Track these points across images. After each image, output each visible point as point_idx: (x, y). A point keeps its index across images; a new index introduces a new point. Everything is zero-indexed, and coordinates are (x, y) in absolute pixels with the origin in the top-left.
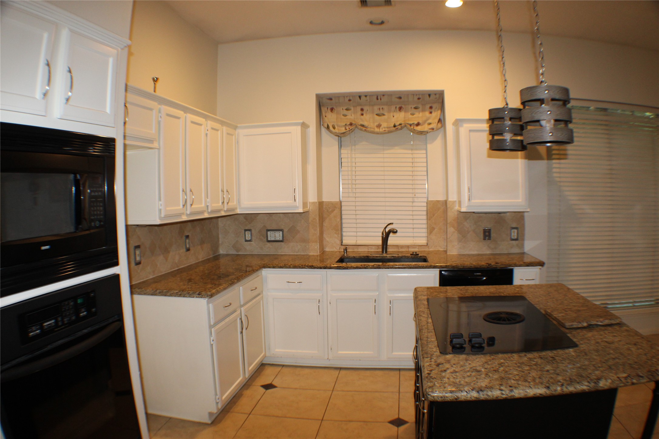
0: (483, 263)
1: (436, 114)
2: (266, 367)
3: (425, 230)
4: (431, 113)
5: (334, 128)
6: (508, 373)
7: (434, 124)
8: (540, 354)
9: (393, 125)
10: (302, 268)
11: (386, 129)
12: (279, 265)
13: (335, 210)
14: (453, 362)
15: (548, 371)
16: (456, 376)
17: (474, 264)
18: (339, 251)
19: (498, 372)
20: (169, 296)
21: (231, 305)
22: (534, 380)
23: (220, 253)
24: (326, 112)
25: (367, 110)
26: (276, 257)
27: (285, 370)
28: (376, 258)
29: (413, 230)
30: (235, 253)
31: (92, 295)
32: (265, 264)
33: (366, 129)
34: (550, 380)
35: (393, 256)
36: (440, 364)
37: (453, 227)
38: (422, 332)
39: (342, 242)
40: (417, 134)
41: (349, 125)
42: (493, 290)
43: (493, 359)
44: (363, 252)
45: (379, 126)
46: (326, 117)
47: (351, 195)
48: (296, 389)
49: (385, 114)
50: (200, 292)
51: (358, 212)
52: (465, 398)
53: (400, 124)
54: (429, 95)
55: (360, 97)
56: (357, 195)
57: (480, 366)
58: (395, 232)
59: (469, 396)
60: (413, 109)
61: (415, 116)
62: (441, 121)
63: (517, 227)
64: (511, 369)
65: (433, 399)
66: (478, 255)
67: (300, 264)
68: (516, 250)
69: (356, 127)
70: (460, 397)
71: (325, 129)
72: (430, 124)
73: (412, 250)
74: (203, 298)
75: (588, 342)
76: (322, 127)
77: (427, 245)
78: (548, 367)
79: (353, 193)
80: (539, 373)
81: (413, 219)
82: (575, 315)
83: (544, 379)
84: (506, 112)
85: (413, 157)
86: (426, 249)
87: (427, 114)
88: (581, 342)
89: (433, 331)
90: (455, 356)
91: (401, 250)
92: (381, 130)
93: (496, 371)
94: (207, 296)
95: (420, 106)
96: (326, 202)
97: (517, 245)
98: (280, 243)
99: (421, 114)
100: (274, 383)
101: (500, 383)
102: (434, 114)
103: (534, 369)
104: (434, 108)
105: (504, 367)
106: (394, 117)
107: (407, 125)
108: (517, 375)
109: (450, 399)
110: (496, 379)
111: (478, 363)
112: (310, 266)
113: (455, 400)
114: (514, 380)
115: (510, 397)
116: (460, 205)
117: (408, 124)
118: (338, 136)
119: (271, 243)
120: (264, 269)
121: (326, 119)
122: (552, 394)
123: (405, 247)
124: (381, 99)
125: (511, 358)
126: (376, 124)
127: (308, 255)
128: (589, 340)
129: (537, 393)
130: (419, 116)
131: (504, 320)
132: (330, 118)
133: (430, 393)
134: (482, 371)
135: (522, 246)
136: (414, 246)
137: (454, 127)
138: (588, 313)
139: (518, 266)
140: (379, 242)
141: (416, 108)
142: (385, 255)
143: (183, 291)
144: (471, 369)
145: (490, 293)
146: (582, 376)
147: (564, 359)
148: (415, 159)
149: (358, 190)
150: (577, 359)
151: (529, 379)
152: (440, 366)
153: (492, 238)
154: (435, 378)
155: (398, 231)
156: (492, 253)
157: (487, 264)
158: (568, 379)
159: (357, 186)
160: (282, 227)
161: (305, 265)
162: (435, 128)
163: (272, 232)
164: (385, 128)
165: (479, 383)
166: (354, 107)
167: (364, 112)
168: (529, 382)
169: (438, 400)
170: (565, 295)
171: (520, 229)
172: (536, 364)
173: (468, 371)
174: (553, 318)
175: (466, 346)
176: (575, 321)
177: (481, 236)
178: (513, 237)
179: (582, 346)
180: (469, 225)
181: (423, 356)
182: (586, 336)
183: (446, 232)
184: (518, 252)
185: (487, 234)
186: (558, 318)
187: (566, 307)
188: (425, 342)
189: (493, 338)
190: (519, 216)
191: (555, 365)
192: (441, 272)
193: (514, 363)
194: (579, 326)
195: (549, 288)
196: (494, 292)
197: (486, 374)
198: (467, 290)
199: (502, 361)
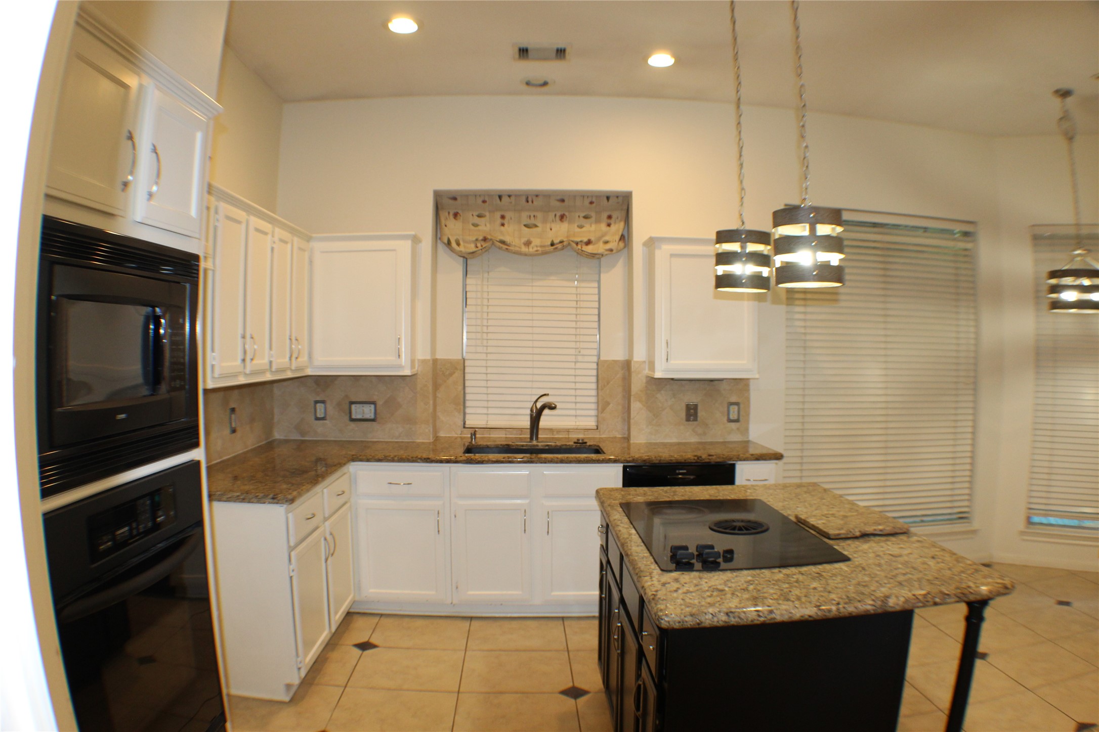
0: (689, 455)
1: (618, 228)
2: (355, 617)
3: (594, 406)
4: (609, 225)
5: (458, 244)
6: (762, 591)
7: (613, 242)
8: (800, 570)
9: (549, 243)
10: (413, 461)
11: (539, 249)
12: (377, 457)
13: (454, 373)
14: (682, 580)
15: (815, 588)
16: (693, 596)
17: (675, 456)
18: (461, 437)
19: (748, 590)
20: (225, 501)
21: (315, 517)
22: (799, 599)
23: (274, 438)
24: (447, 218)
25: (511, 219)
26: (365, 445)
27: (384, 621)
28: (522, 448)
29: (576, 405)
30: (298, 437)
31: (171, 490)
32: (353, 455)
33: (507, 247)
34: (820, 599)
35: (547, 445)
36: (666, 584)
37: (640, 401)
38: (627, 546)
39: (464, 424)
40: (586, 257)
41: (482, 240)
42: (713, 492)
43: (736, 576)
44: (499, 438)
45: (528, 243)
46: (446, 226)
47: (480, 349)
48: (408, 648)
49: (538, 225)
50: (274, 495)
51: (490, 377)
52: (711, 622)
53: (561, 242)
54: (608, 198)
55: (500, 197)
56: (490, 350)
57: (721, 584)
58: (552, 407)
59: (715, 619)
60: (582, 219)
61: (583, 229)
62: (625, 238)
63: (736, 401)
64: (764, 588)
65: (668, 624)
66: (679, 444)
67: (409, 456)
68: (736, 437)
69: (493, 244)
71: (444, 245)
72: (606, 242)
73: (575, 436)
74: (281, 504)
75: (864, 555)
76: (439, 241)
77: (597, 429)
78: (815, 585)
79: (483, 346)
80: (804, 591)
81: (576, 389)
82: (842, 522)
83: (811, 597)
84: (743, 236)
85: (579, 293)
86: (597, 435)
87: (603, 226)
88: (855, 555)
89: (642, 544)
90: (683, 574)
91: (556, 436)
92: (531, 250)
93: (745, 590)
94: (286, 501)
95: (593, 214)
96: (440, 359)
97: (738, 429)
98: (370, 423)
99: (593, 227)
100: (373, 641)
101: (755, 603)
102: (614, 228)
103: (796, 587)
104: (614, 216)
105: (754, 585)
106: (551, 229)
107: (571, 243)
108: (774, 593)
109: (691, 625)
110: (748, 599)
111: (718, 581)
112: (425, 459)
113: (697, 626)
114: (771, 599)
115: (770, 620)
116: (652, 369)
117: (573, 241)
118: (464, 257)
119: (356, 422)
120: (352, 463)
121: (446, 230)
122: (825, 616)
123: (564, 431)
124: (532, 202)
125: (761, 575)
126: (524, 240)
127: (414, 442)
128: (866, 553)
129: (805, 615)
130: (591, 230)
131: (740, 529)
132: (453, 228)
133: (663, 617)
134: (725, 590)
135: (746, 430)
136: (577, 430)
137: (645, 248)
138: (859, 519)
139: (742, 459)
140: (526, 423)
141: (586, 217)
142: (535, 442)
143: (247, 494)
144: (710, 589)
145: (710, 496)
146: (863, 594)
147: (834, 575)
148: (581, 296)
149: (490, 343)
150: (853, 575)
151: (793, 598)
152: (667, 585)
153: (699, 419)
154: (665, 600)
155: (557, 407)
156: (700, 441)
157: (695, 456)
158: (844, 597)
159: (490, 336)
160: (375, 398)
161: (417, 457)
162: (614, 248)
163: (358, 405)
164: (537, 246)
165: (726, 604)
166: (490, 212)
167: (506, 222)
168: (793, 602)
169: (675, 627)
170: (822, 499)
171: (742, 406)
172: (797, 581)
173: (707, 591)
174: (810, 526)
175: (694, 561)
176: (842, 529)
177: (683, 414)
178: (731, 417)
179: (856, 559)
180: (662, 397)
181: (637, 575)
182: (860, 548)
183: (628, 409)
184: (740, 440)
185: (692, 413)
186: (817, 526)
187: (826, 512)
188: (636, 558)
189: (731, 552)
190: (741, 385)
191: (823, 581)
192: (625, 468)
193: (767, 580)
194: (849, 536)
195: (796, 489)
196: (716, 495)
197: (733, 594)
198: (674, 492)
199: (750, 578)
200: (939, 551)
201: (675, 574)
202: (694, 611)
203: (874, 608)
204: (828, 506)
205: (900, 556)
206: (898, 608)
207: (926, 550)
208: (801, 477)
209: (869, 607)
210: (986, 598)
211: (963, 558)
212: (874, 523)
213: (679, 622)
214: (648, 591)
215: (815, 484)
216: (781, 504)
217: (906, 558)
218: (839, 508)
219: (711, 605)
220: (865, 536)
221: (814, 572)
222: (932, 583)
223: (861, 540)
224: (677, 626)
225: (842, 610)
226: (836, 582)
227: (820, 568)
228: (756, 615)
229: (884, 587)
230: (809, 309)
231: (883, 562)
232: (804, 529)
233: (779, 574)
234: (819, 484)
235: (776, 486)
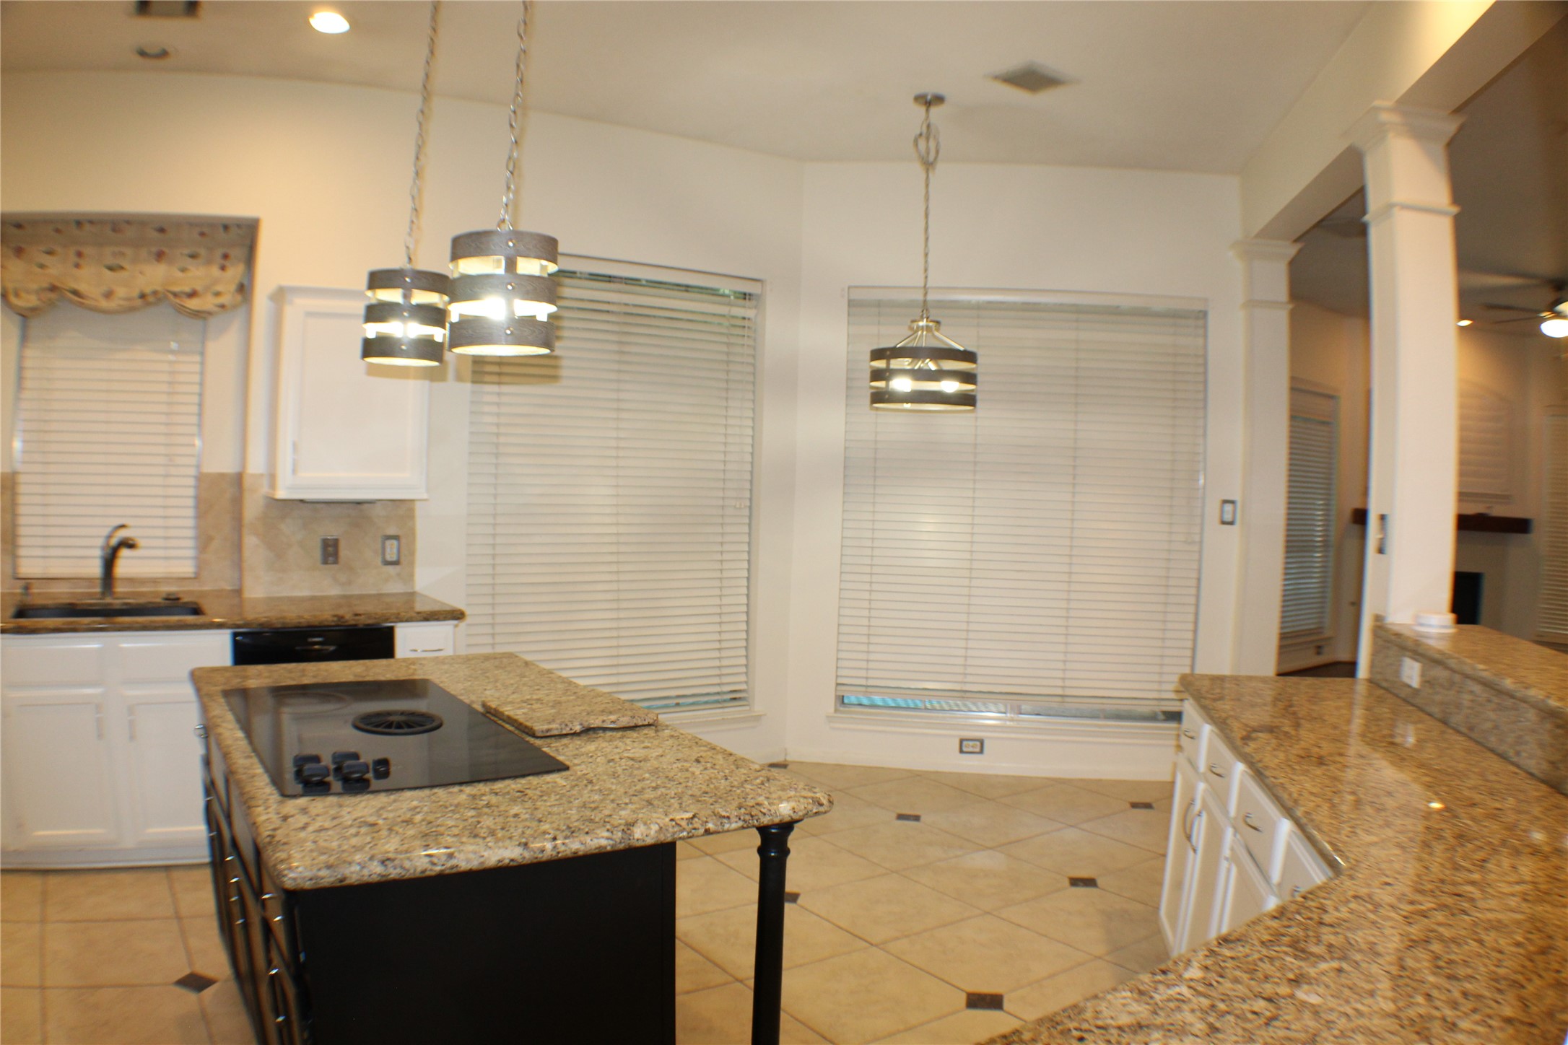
0: (326, 615)
1: (235, 272)
3: (191, 543)
4: (223, 268)
5: (17, 295)
6: (435, 823)
7: (227, 294)
8: (492, 787)
9: (138, 294)
11: (123, 302)
14: (313, 811)
15: (516, 816)
16: (329, 835)
17: (307, 617)
18: (11, 594)
19: (413, 823)
22: (492, 833)
25: (90, 257)
28: (91, 608)
29: (166, 542)
33: (80, 300)
34: (526, 832)
35: (127, 604)
36: (288, 817)
37: (256, 534)
38: (233, 758)
39: (15, 572)
40: (189, 317)
41: (48, 289)
42: (359, 670)
43: (395, 801)
44: (62, 593)
45: (109, 295)
47: (37, 458)
49: (125, 266)
51: (49, 499)
53: (155, 293)
54: (225, 227)
55: (81, 223)
56: (50, 458)
57: (371, 815)
58: (128, 544)
59: (366, 872)
60: (185, 258)
61: (187, 274)
62: (244, 290)
63: (395, 534)
64: (438, 818)
65: (294, 883)
66: (313, 598)
68: (395, 588)
69: (62, 294)
70: (348, 875)
72: (218, 294)
73: (164, 589)
75: (590, 760)
77: (197, 577)
78: (516, 809)
79: (42, 452)
80: (500, 820)
81: (165, 517)
82: (552, 711)
83: (512, 829)
84: (408, 280)
85: (175, 370)
86: (195, 587)
87: (215, 271)
88: (576, 761)
89: (253, 754)
90: (314, 800)
91: (138, 590)
92: (112, 304)
93: (408, 822)
95: (202, 252)
97: (398, 575)
99: (202, 270)
101: (425, 843)
102: (229, 272)
103: (486, 814)
104: (232, 257)
105: (422, 814)
106: (142, 274)
107: (168, 294)
108: (454, 826)
109: (328, 882)
110: (414, 837)
111: (366, 810)
114: (450, 835)
116: (273, 485)
117: (170, 292)
118: (22, 315)
123: (149, 582)
124: (121, 231)
125: (433, 797)
126: (104, 289)
128: (592, 757)
130: (198, 275)
131: (399, 726)
132: (13, 271)
133: (286, 872)
134: (378, 824)
135: (410, 577)
136: (167, 580)
137: (271, 302)
138: (579, 706)
139: (405, 619)
140: (96, 569)
141: (193, 256)
142: (108, 600)
144: (354, 823)
145: (355, 676)
146: (591, 821)
147: (545, 793)
148: (178, 374)
149: (51, 447)
150: (574, 792)
151: (483, 832)
152: (289, 820)
153: (340, 561)
154: (288, 843)
155: (139, 545)
156: (342, 593)
157: (335, 616)
158: (563, 828)
159: (52, 437)
162: (227, 303)
164: (121, 299)
165: (380, 847)
166: (63, 246)
167: (82, 261)
168: (484, 838)
169: (305, 887)
170: (522, 676)
171: (403, 541)
172: (488, 805)
173: (351, 826)
174: (505, 718)
175: (330, 779)
176: (554, 721)
177: (318, 553)
178: (388, 558)
179: (578, 768)
180: (290, 529)
181: (248, 804)
182: (583, 750)
183: (239, 547)
184: (402, 591)
185: (330, 551)
186: (516, 717)
187: (529, 697)
188: (244, 777)
189: (384, 762)
190: (402, 509)
191: (529, 804)
192: (235, 635)
193: (441, 806)
194: (564, 732)
195: (482, 662)
196: (364, 675)
197: (390, 830)
198: (303, 671)
199: (415, 803)
200: (706, 751)
201: (303, 801)
202: (332, 859)
203: (611, 842)
204: (530, 687)
205: (646, 760)
206: (649, 841)
207: (687, 751)
208: (493, 645)
209: (603, 842)
210: (787, 819)
211: (743, 759)
212: (603, 711)
213: (311, 879)
214: (262, 830)
215: (511, 656)
216: (460, 686)
217: (656, 764)
218: (549, 690)
219: (358, 849)
220: (588, 731)
221: (514, 789)
222: (699, 801)
223: (584, 737)
224: (308, 885)
225: (562, 848)
226: (548, 804)
227: (522, 783)
228: (427, 863)
229: (624, 809)
230: (505, 389)
231: (619, 770)
232: (495, 722)
233: (462, 795)
234: (518, 654)
235: (453, 659)
